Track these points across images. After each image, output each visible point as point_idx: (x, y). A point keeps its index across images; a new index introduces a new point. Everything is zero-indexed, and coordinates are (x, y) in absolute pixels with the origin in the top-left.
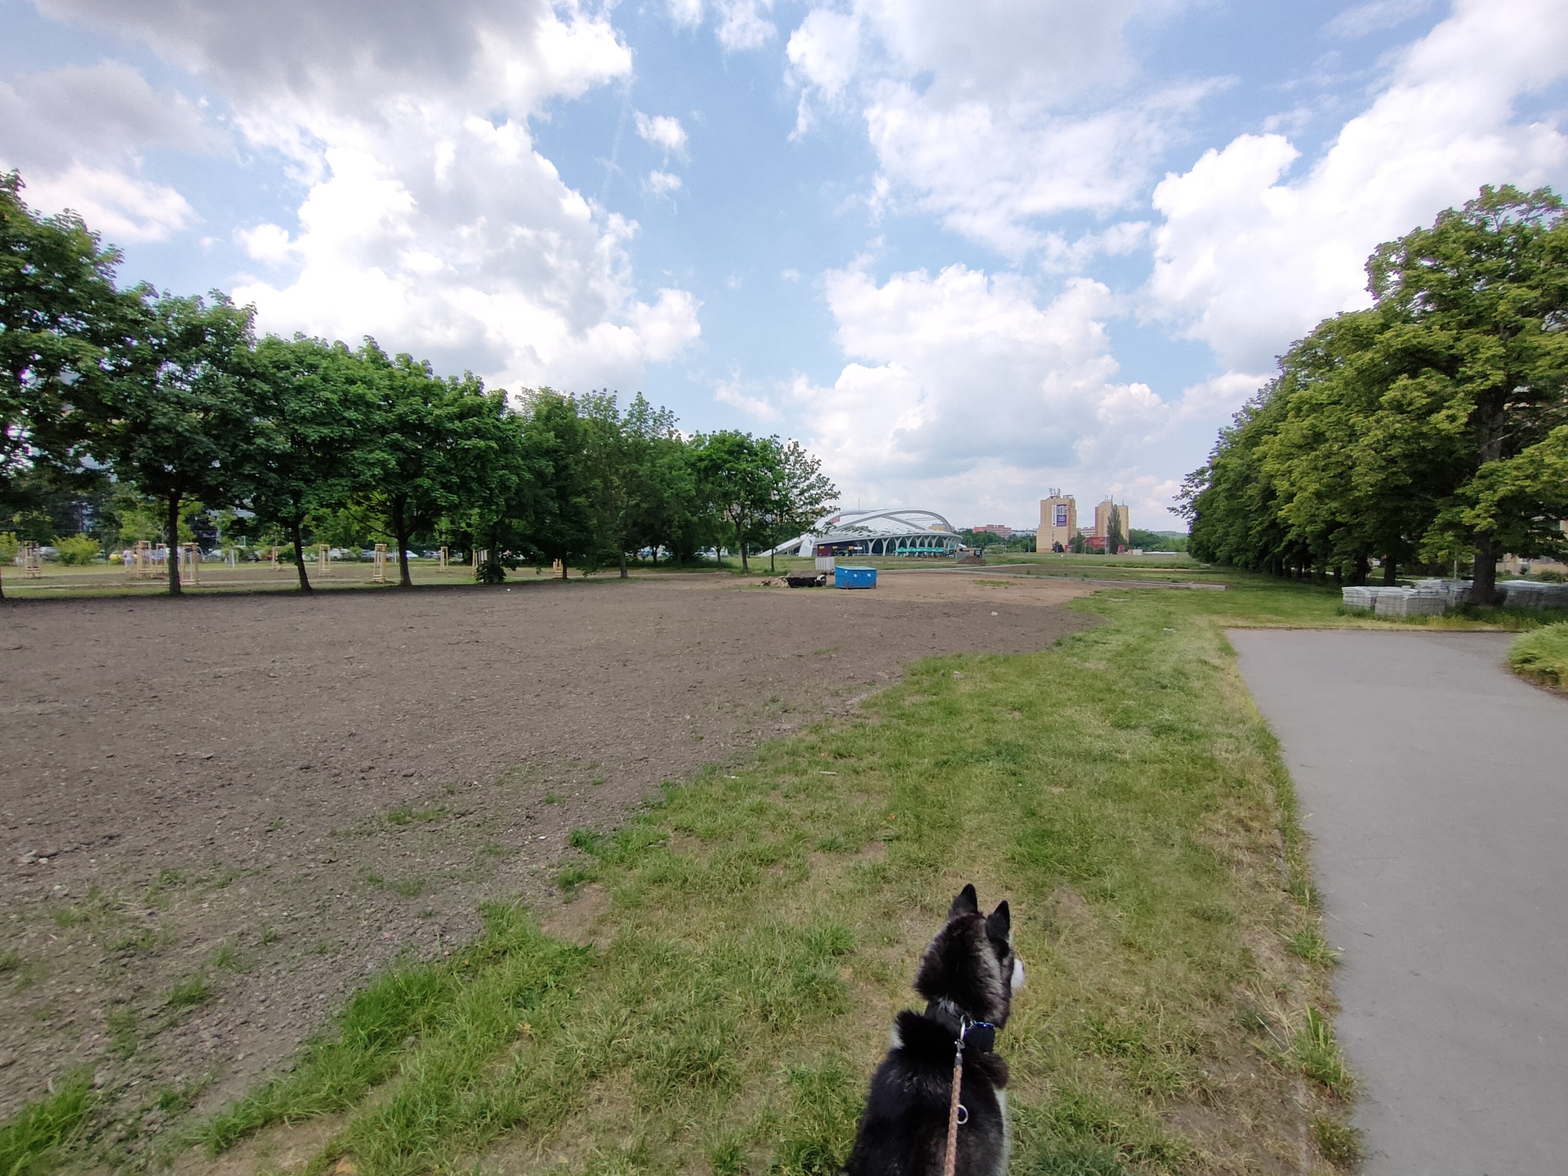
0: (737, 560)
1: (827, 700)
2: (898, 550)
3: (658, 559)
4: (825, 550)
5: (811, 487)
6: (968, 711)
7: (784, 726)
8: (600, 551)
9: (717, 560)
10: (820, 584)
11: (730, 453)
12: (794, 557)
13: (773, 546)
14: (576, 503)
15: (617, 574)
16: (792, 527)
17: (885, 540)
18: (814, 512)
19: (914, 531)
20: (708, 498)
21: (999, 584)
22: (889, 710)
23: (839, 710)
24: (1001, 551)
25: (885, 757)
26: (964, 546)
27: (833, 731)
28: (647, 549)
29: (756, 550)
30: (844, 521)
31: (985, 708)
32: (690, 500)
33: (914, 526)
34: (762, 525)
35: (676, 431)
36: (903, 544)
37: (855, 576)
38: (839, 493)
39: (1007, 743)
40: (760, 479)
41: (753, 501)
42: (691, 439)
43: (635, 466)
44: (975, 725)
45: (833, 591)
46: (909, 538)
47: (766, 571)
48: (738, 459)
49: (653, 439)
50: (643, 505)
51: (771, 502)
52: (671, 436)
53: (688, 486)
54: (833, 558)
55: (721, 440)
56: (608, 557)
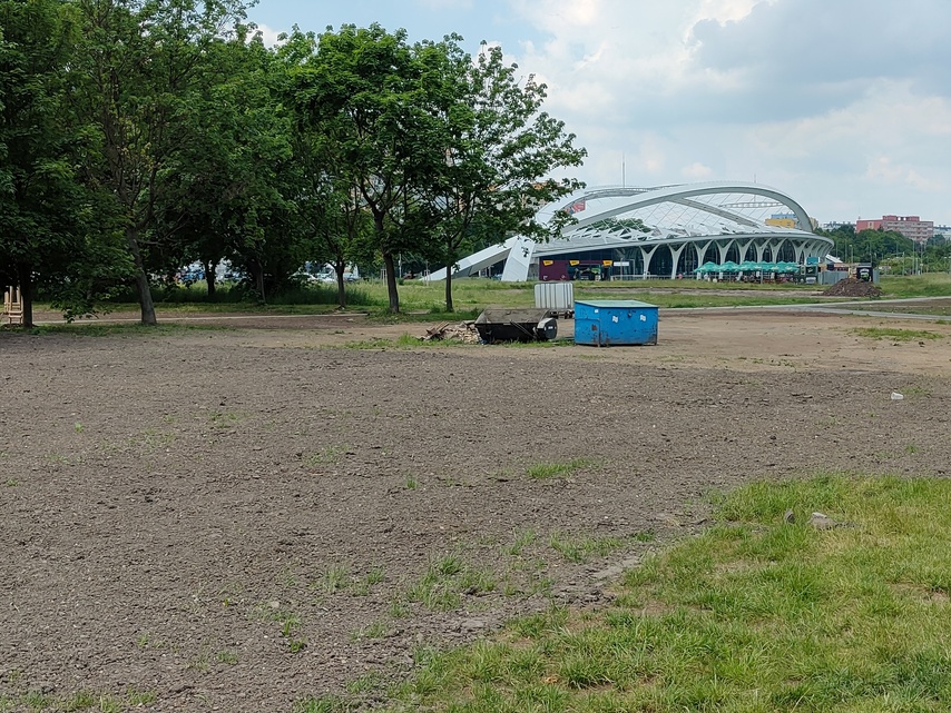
0: (377, 289)
1: (557, 571)
2: (701, 267)
3: (218, 287)
4: (552, 268)
5: (526, 140)
6: (840, 593)
7: (470, 623)
8: (99, 271)
9: (336, 287)
10: (543, 336)
11: (363, 70)
12: (492, 282)
13: (450, 260)
14: (48, 172)
15: (133, 316)
16: (488, 222)
17: (676, 247)
18: (532, 192)
19: (735, 228)
20: (319, 163)
21: (907, 335)
22: (681, 589)
23: (581, 589)
24: (911, 270)
25: (672, 687)
26: (836, 260)
27: (567, 632)
28: (196, 266)
29: (416, 269)
30: (594, 209)
31: (877, 587)
32: (281, 167)
33: (737, 219)
34: (428, 217)
35: (253, 26)
36: (712, 256)
37: (615, 319)
38: (584, 152)
39: (919, 658)
40: (424, 125)
41: (409, 170)
42: (283, 43)
43: (169, 97)
44: (855, 621)
45: (570, 350)
46: (724, 242)
47: (436, 310)
48: (378, 84)
49: (205, 43)
50: (186, 177)
51: (446, 170)
52: (242, 36)
53: (278, 138)
54: (570, 284)
55: (343, 45)
56: (117, 282)
